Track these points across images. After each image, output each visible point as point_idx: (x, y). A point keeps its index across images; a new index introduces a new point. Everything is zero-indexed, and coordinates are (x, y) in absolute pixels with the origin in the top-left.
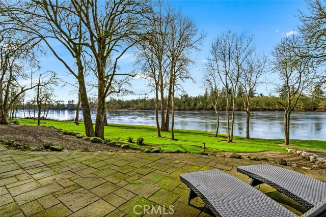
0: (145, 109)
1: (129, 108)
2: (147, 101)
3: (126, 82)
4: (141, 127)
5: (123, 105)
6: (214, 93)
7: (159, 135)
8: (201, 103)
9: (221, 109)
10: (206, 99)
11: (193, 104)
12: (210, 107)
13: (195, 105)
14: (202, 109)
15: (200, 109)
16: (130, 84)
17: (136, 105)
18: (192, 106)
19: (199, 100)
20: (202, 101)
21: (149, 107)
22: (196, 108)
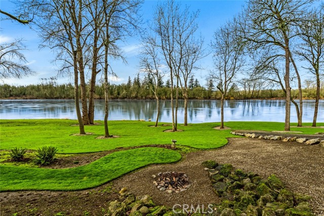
0: (53, 98)
1: (24, 96)
2: (55, 88)
3: (13, 51)
4: (48, 121)
5: (14, 93)
6: (137, 82)
7: (83, 132)
8: (124, 92)
9: (144, 98)
10: (130, 87)
11: (116, 92)
12: (134, 95)
13: (119, 94)
14: (126, 98)
15: (124, 98)
16: (21, 56)
17: (37, 93)
18: (115, 95)
19: (122, 88)
20: (126, 89)
21: (58, 95)
22: (120, 96)
